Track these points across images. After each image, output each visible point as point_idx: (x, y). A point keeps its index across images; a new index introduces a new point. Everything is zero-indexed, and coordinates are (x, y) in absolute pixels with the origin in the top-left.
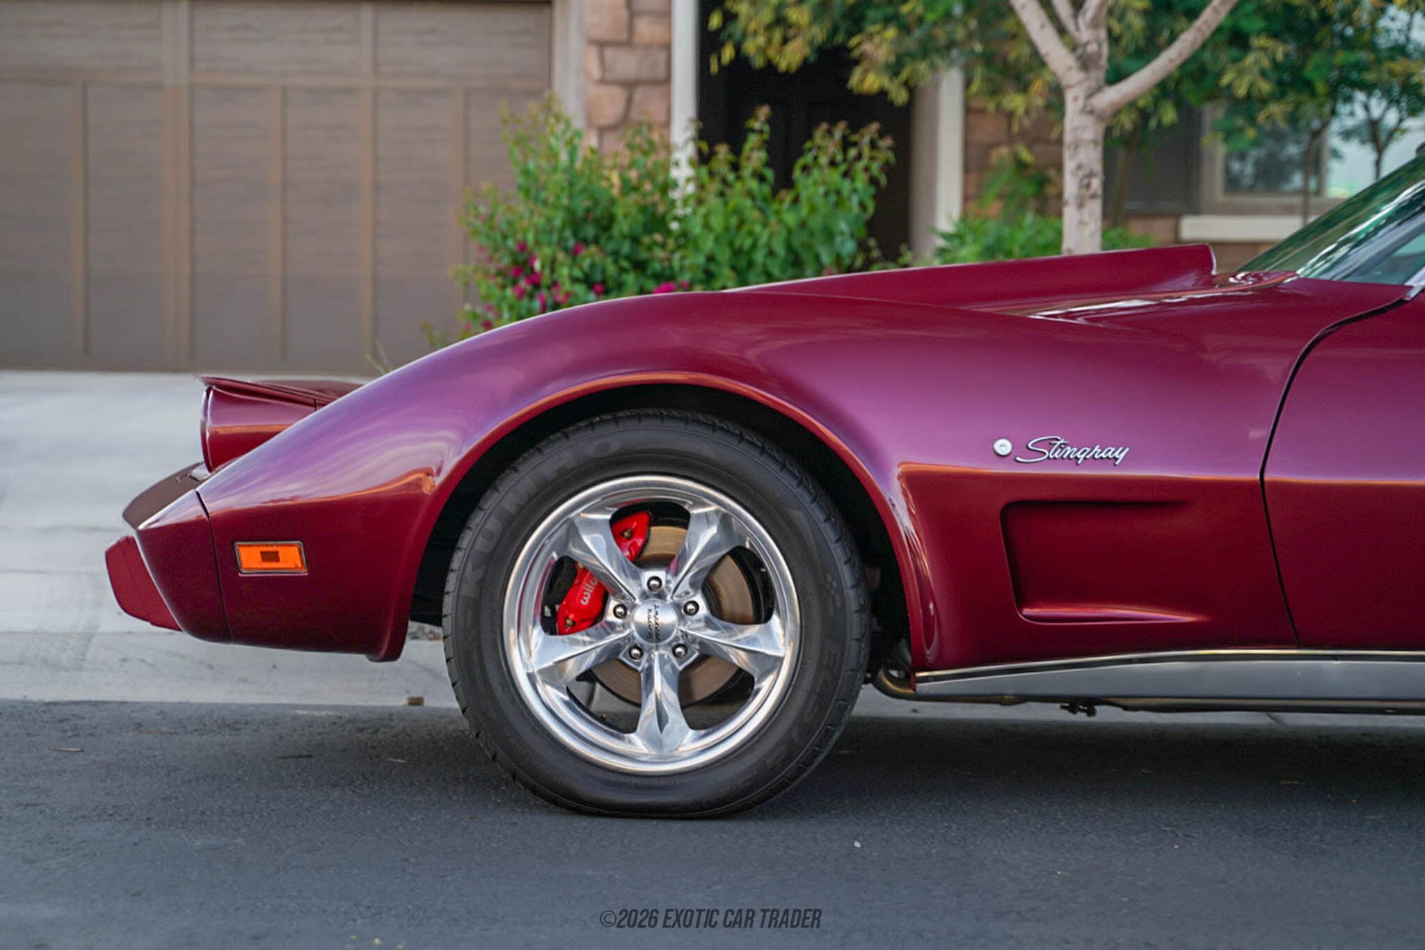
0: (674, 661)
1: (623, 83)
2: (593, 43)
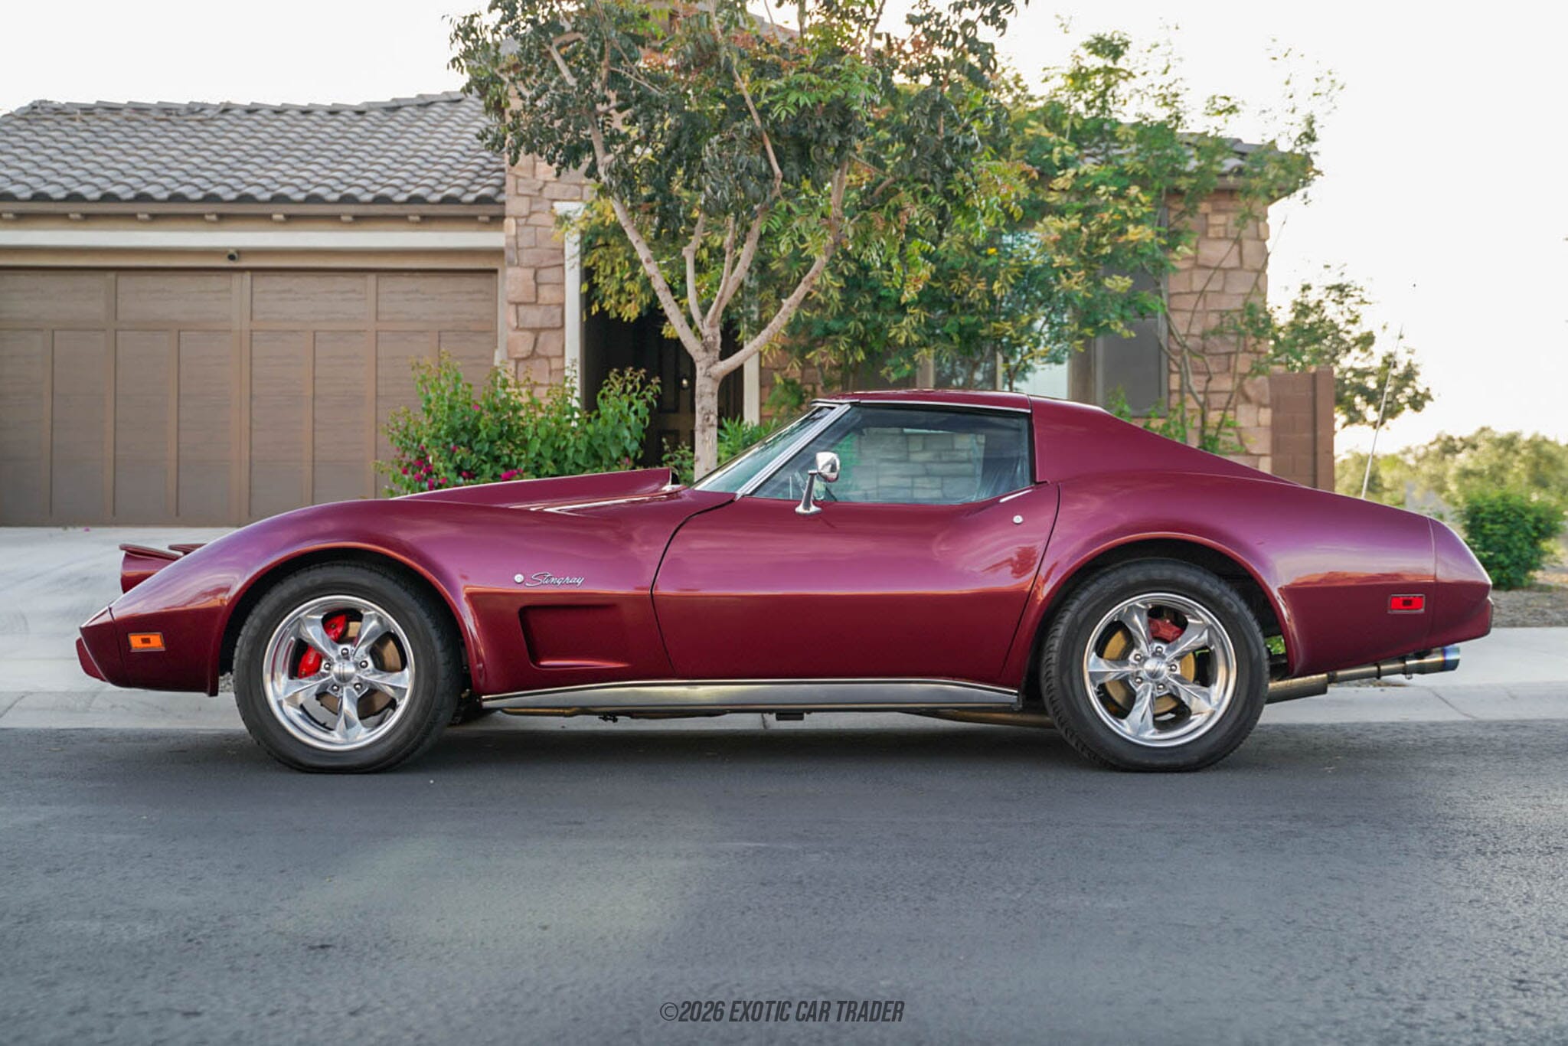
0: (355, 692)
1: (532, 330)
2: (511, 303)
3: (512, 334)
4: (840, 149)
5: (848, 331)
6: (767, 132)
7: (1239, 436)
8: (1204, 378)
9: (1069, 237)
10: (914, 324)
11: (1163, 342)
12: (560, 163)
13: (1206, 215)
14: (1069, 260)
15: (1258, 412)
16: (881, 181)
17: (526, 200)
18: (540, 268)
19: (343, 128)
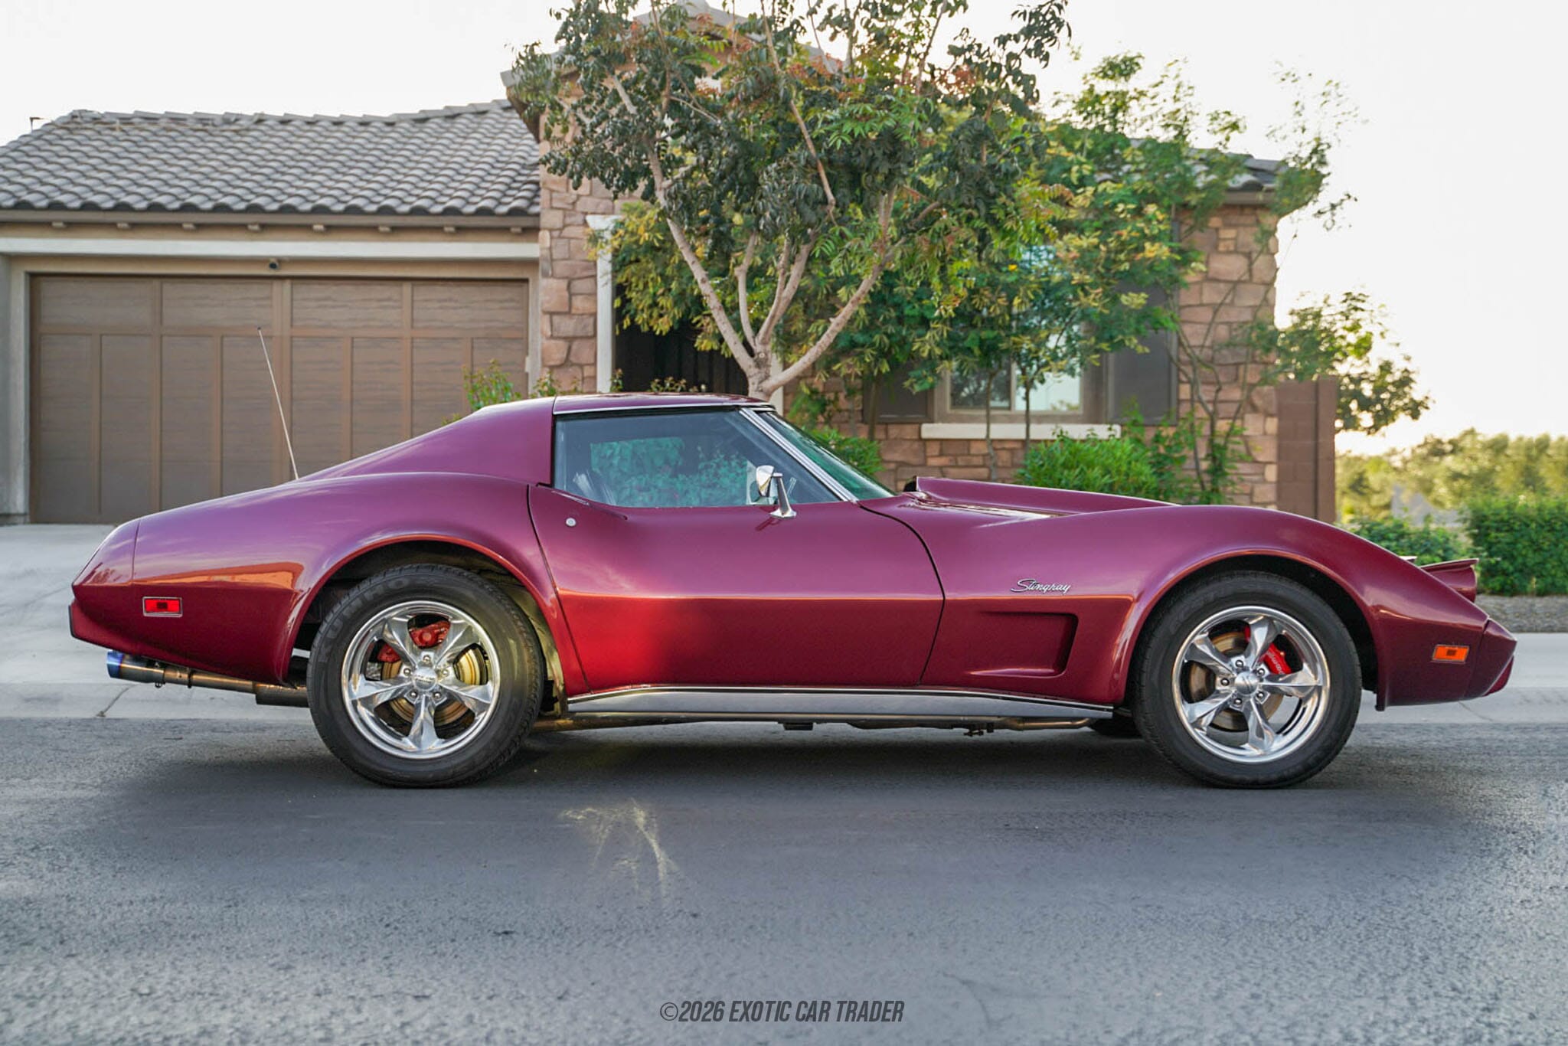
1: (565, 338)
2: (545, 312)
3: (547, 343)
4: (890, 177)
5: (872, 345)
6: (821, 160)
7: (1246, 444)
8: (1213, 389)
9: (1087, 254)
10: (937, 338)
11: (1173, 353)
12: (617, 186)
13: (1217, 230)
14: (1087, 277)
15: (1265, 421)
16: (924, 206)
17: (560, 213)
18: (574, 279)
19: (376, 140)
